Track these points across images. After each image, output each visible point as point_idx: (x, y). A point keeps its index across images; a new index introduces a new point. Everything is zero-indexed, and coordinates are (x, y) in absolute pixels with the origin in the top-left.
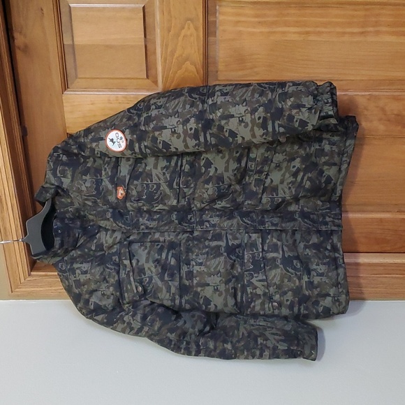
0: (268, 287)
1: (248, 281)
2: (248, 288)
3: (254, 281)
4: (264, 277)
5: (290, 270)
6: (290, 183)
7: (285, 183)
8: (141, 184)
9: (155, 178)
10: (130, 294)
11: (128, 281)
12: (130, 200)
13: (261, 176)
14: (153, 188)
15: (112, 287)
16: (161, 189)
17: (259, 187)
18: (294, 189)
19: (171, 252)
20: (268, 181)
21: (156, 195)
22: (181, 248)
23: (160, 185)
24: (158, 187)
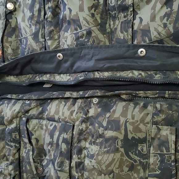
6: (164, 16)
7: (158, 18)
8: (16, 40)
9: (23, 32)
10: (29, 174)
11: (27, 161)
12: (8, 58)
13: (127, 15)
14: (24, 43)
15: (11, 166)
16: (29, 43)
17: (127, 31)
18: (171, 24)
19: (62, 135)
20: (137, 22)
21: (26, 50)
22: (74, 133)
23: (26, 38)
24: (27, 41)
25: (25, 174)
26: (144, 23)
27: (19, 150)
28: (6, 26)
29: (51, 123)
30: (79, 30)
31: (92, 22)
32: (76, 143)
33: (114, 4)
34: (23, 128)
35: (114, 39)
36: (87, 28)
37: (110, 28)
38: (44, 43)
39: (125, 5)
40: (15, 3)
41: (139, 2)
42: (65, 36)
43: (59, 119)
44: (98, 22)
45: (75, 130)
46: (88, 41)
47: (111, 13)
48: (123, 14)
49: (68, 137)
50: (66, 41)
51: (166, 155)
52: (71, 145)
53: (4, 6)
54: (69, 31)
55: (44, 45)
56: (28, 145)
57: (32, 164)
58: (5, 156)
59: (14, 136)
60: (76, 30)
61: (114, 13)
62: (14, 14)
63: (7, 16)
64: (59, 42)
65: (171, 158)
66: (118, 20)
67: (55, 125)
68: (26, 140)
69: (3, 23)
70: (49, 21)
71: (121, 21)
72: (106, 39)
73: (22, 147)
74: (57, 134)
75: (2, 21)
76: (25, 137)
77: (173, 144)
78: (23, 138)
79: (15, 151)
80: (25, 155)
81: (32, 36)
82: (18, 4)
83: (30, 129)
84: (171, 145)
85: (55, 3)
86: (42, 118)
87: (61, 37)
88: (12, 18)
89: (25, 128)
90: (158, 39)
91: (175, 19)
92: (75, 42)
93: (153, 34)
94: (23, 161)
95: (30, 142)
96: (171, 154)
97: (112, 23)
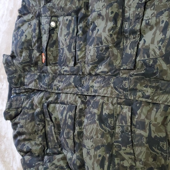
0: (135, 160)
1: (116, 152)
2: (116, 159)
3: (122, 152)
4: (132, 151)
5: (156, 150)
8: (56, 50)
9: (61, 44)
10: (52, 143)
11: (51, 133)
12: (50, 63)
13: (136, 37)
14: (61, 53)
15: (40, 138)
16: (64, 53)
17: (133, 49)
18: (163, 48)
19: (68, 113)
20: (142, 42)
21: (62, 58)
22: (77, 111)
23: (63, 49)
24: (63, 51)
25: (50, 143)
26: (147, 44)
27: (44, 127)
28: (49, 39)
29: (62, 105)
30: (100, 45)
31: (110, 41)
32: (78, 118)
33: (127, 28)
34: (45, 110)
35: (124, 54)
36: (106, 45)
37: (123, 46)
38: (74, 53)
39: (134, 29)
40: (57, 22)
41: (145, 28)
42: (89, 49)
43: (67, 102)
44: (115, 40)
45: (77, 110)
46: (105, 54)
47: (125, 34)
48: (133, 36)
49: (72, 114)
50: (90, 52)
51: (125, 127)
52: (74, 120)
53: (48, 24)
54: (92, 45)
55: (74, 55)
56: (50, 123)
57: (54, 135)
58: (36, 131)
59: (40, 117)
60: (98, 44)
61: (126, 34)
62: (55, 30)
63: (50, 31)
64: (85, 53)
65: (128, 129)
66: (129, 40)
67: (65, 107)
68: (49, 119)
69: (47, 36)
70: (80, 37)
71: (131, 41)
72: (118, 53)
73: (46, 125)
74: (65, 112)
75: (47, 35)
76: (47, 117)
77: (129, 119)
78: (47, 118)
79: (41, 128)
80: (49, 130)
81: (67, 48)
82: (59, 23)
83: (50, 111)
84: (128, 119)
85: (84, 24)
86: (57, 103)
87: (87, 49)
88: (54, 33)
89: (47, 110)
90: (154, 57)
91: (167, 44)
92: (96, 54)
93: (151, 53)
94: (48, 134)
95: (51, 120)
96: (128, 126)
97: (125, 42)
